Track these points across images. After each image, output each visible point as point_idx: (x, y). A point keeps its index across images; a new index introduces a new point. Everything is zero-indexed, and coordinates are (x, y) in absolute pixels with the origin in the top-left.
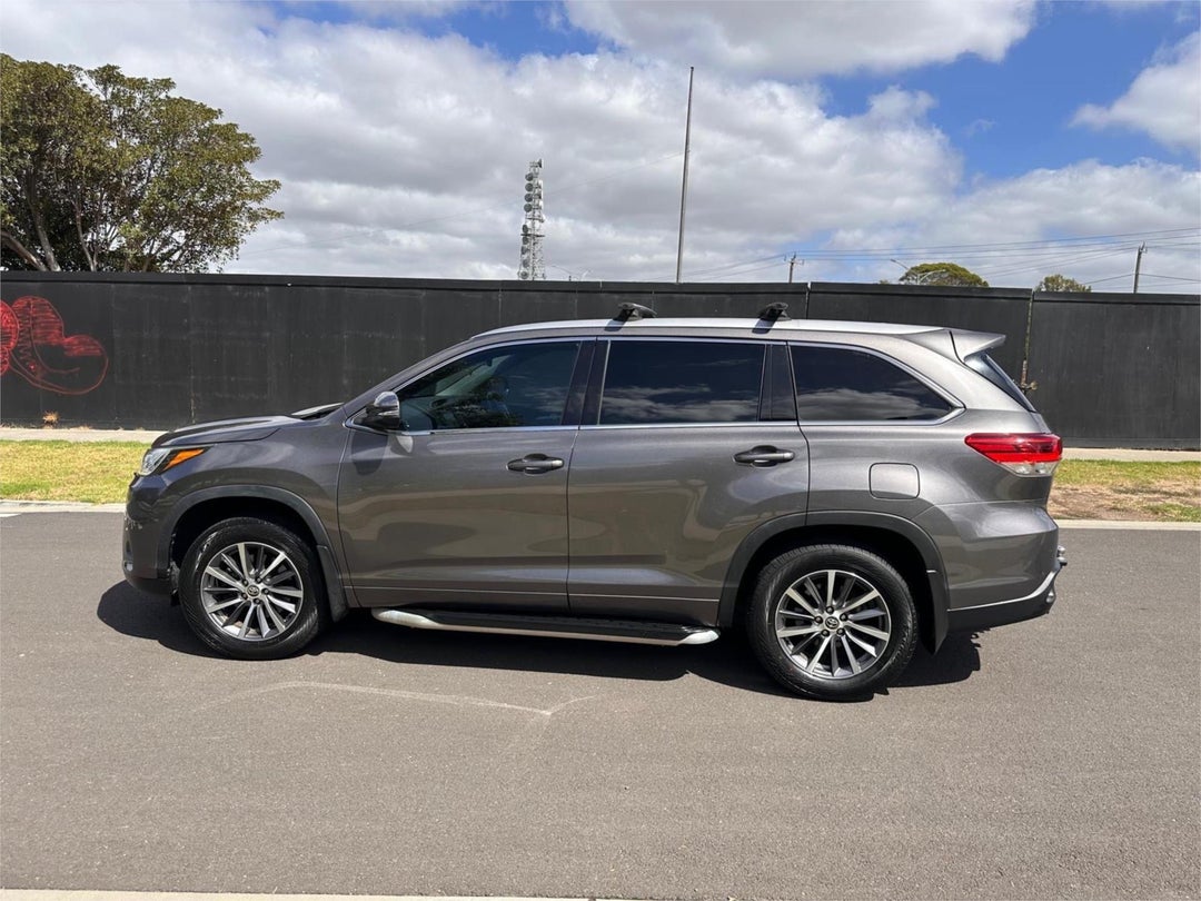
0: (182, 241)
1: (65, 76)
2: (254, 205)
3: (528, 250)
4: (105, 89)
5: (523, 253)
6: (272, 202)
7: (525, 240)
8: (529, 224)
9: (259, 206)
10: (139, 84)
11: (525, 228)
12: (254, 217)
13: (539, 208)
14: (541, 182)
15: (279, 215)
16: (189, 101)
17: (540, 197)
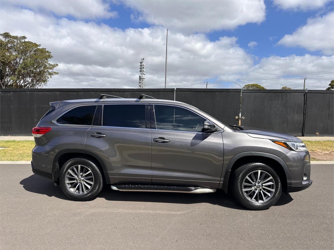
0: (30, 81)
2: (50, 71)
3: (141, 82)
4: (6, 39)
5: (139, 83)
6: (55, 69)
7: (140, 80)
8: (141, 75)
9: (52, 71)
10: (16, 38)
11: (140, 76)
12: (50, 74)
13: (144, 71)
14: (144, 64)
15: (57, 73)
16: (31, 42)
17: (144, 68)
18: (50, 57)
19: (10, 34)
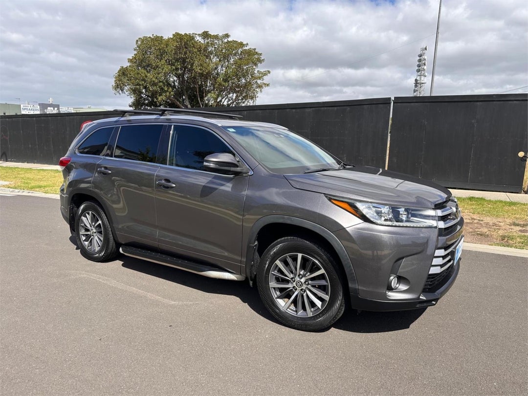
1: (191, 38)
2: (259, 82)
3: (417, 90)
5: (414, 92)
6: (266, 79)
7: (416, 86)
8: (418, 78)
9: (262, 82)
10: (216, 37)
11: (416, 80)
12: (260, 87)
13: (424, 70)
14: (426, 57)
15: (268, 85)
16: (236, 41)
17: (425, 65)
18: (259, 60)
19: (210, 33)
